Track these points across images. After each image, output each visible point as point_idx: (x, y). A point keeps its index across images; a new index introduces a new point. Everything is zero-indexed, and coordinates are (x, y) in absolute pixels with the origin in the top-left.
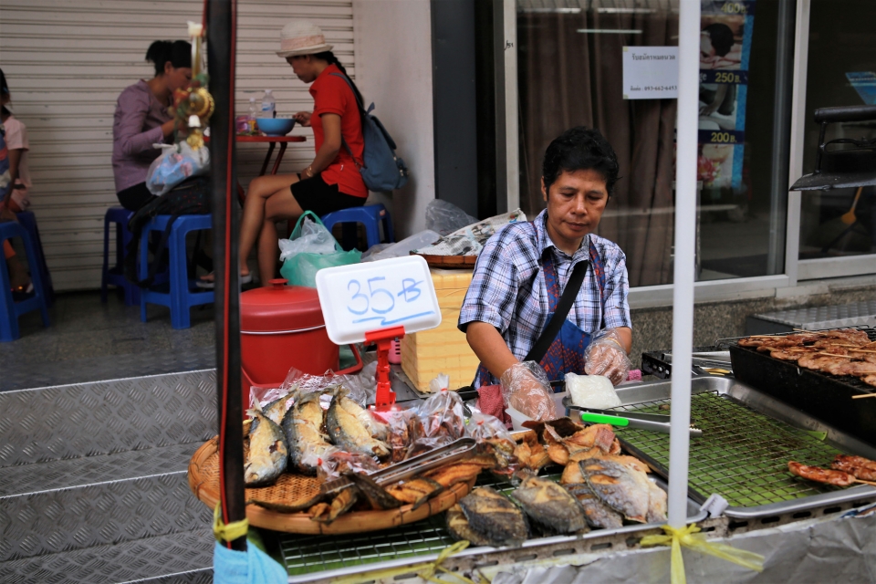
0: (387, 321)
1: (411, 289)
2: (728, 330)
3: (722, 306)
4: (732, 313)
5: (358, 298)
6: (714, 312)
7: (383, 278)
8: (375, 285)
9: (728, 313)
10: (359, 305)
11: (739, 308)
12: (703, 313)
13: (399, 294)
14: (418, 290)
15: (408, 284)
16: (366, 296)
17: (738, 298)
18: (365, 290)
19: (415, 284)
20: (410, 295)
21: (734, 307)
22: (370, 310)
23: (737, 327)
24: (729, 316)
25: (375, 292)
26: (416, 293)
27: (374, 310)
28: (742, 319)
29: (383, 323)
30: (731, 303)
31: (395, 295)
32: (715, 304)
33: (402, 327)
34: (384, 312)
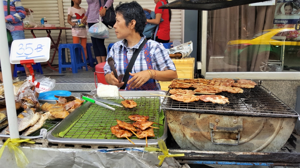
0: (28, 57)
1: (40, 48)
2: (289, 90)
3: (287, 81)
4: (292, 84)
5: (21, 50)
6: (283, 83)
7: (32, 44)
8: (28, 46)
9: (289, 84)
10: (20, 52)
11: (295, 82)
12: (278, 83)
13: (35, 49)
14: (42, 48)
15: (39, 46)
16: (24, 49)
17: (294, 79)
18: (24, 47)
19: (42, 46)
20: (39, 50)
21: (293, 82)
22: (24, 54)
23: (294, 89)
24: (290, 85)
25: (27, 48)
26: (41, 49)
27: (25, 54)
28: (296, 87)
29: (26, 58)
30: (291, 81)
31: (34, 49)
32: (284, 80)
33: (33, 60)
34: (28, 55)
